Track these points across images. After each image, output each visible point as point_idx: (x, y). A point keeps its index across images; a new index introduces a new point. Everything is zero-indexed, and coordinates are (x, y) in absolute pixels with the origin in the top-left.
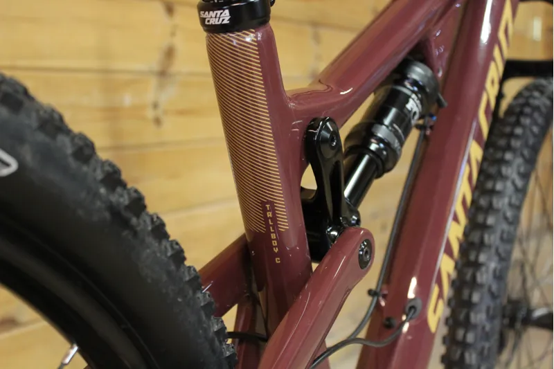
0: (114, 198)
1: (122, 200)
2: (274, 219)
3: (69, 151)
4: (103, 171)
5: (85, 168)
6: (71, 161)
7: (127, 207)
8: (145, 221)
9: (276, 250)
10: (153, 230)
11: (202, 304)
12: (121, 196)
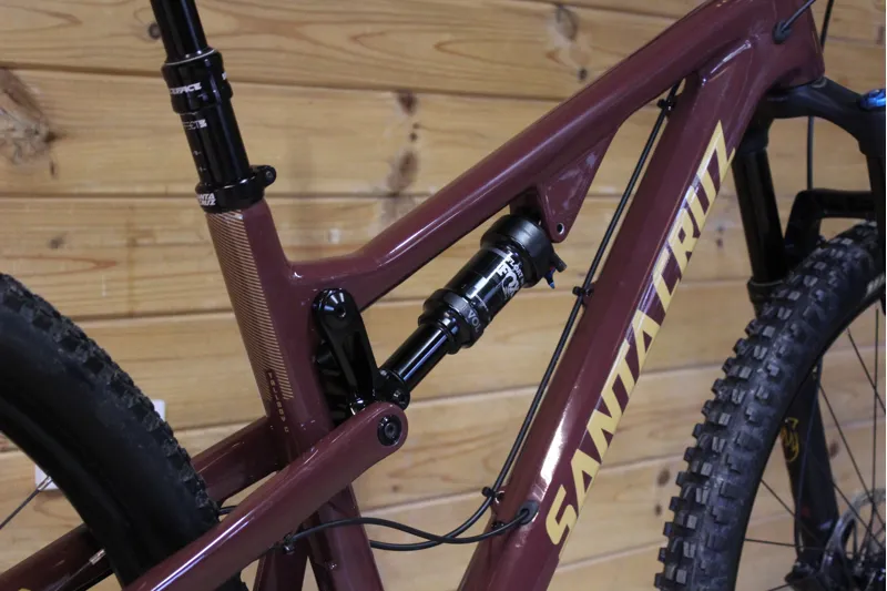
0: (72, 356)
1: (80, 359)
2: (277, 387)
3: (31, 320)
4: (62, 336)
5: (44, 333)
6: (32, 327)
7: (85, 365)
8: (105, 377)
9: (284, 419)
10: (112, 385)
11: (169, 454)
12: (80, 355)
